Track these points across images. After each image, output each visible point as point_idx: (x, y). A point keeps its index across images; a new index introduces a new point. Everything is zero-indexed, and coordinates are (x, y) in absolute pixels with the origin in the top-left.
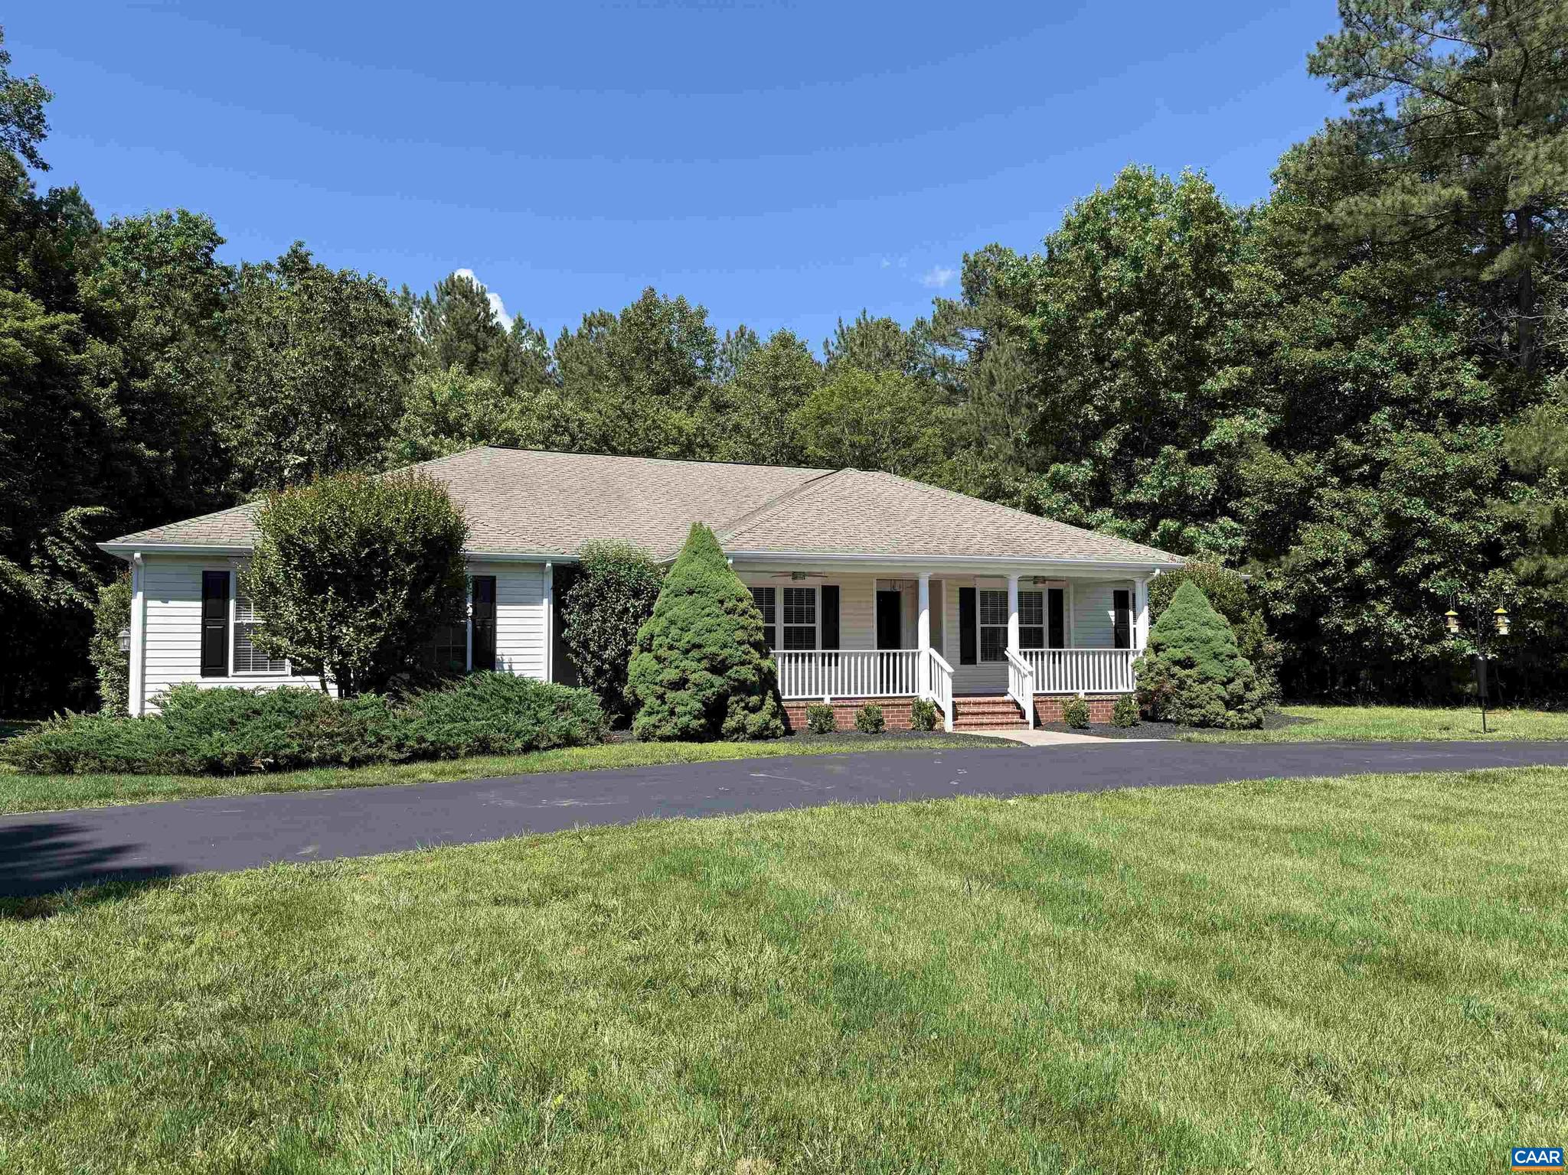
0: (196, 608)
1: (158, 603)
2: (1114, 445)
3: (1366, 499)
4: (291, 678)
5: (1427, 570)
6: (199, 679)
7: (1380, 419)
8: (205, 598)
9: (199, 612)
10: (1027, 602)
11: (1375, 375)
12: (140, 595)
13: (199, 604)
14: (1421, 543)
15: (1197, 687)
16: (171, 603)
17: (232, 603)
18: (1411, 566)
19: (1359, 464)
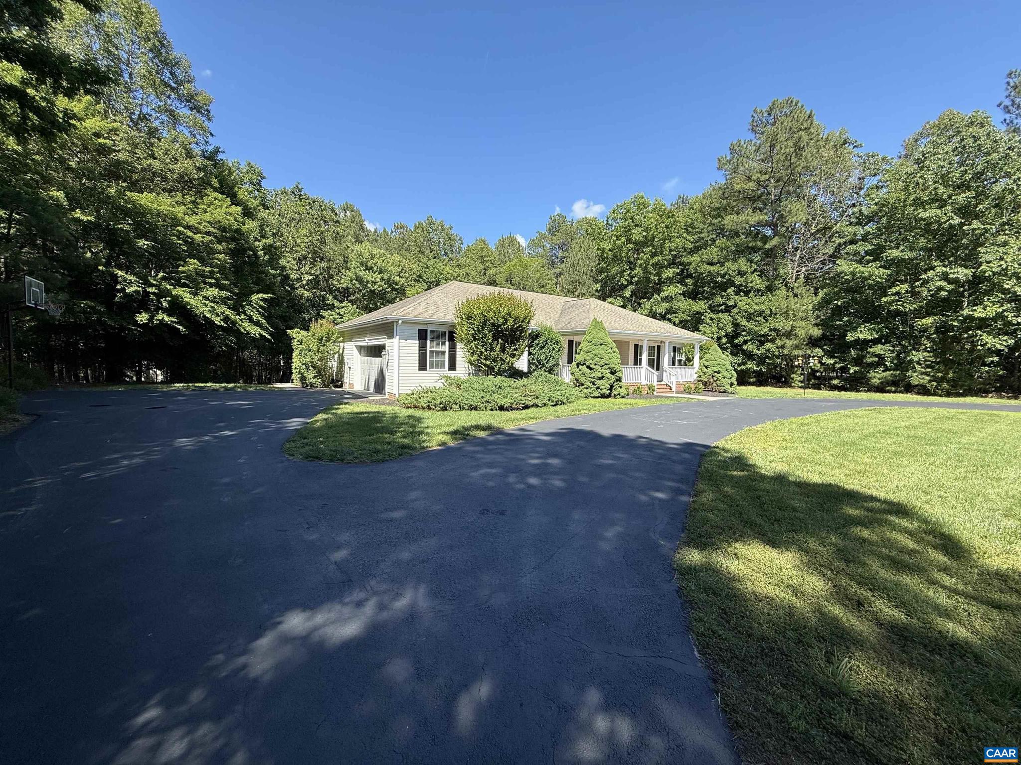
0: (416, 343)
1: (404, 341)
2: (629, 293)
3: (725, 318)
4: (448, 372)
5: (745, 342)
6: (418, 371)
7: (731, 290)
8: (420, 339)
9: (418, 345)
10: (651, 349)
11: (730, 276)
12: (398, 337)
13: (418, 342)
14: (743, 333)
15: (723, 380)
16: (408, 341)
17: (428, 342)
18: (739, 340)
19: (720, 305)
